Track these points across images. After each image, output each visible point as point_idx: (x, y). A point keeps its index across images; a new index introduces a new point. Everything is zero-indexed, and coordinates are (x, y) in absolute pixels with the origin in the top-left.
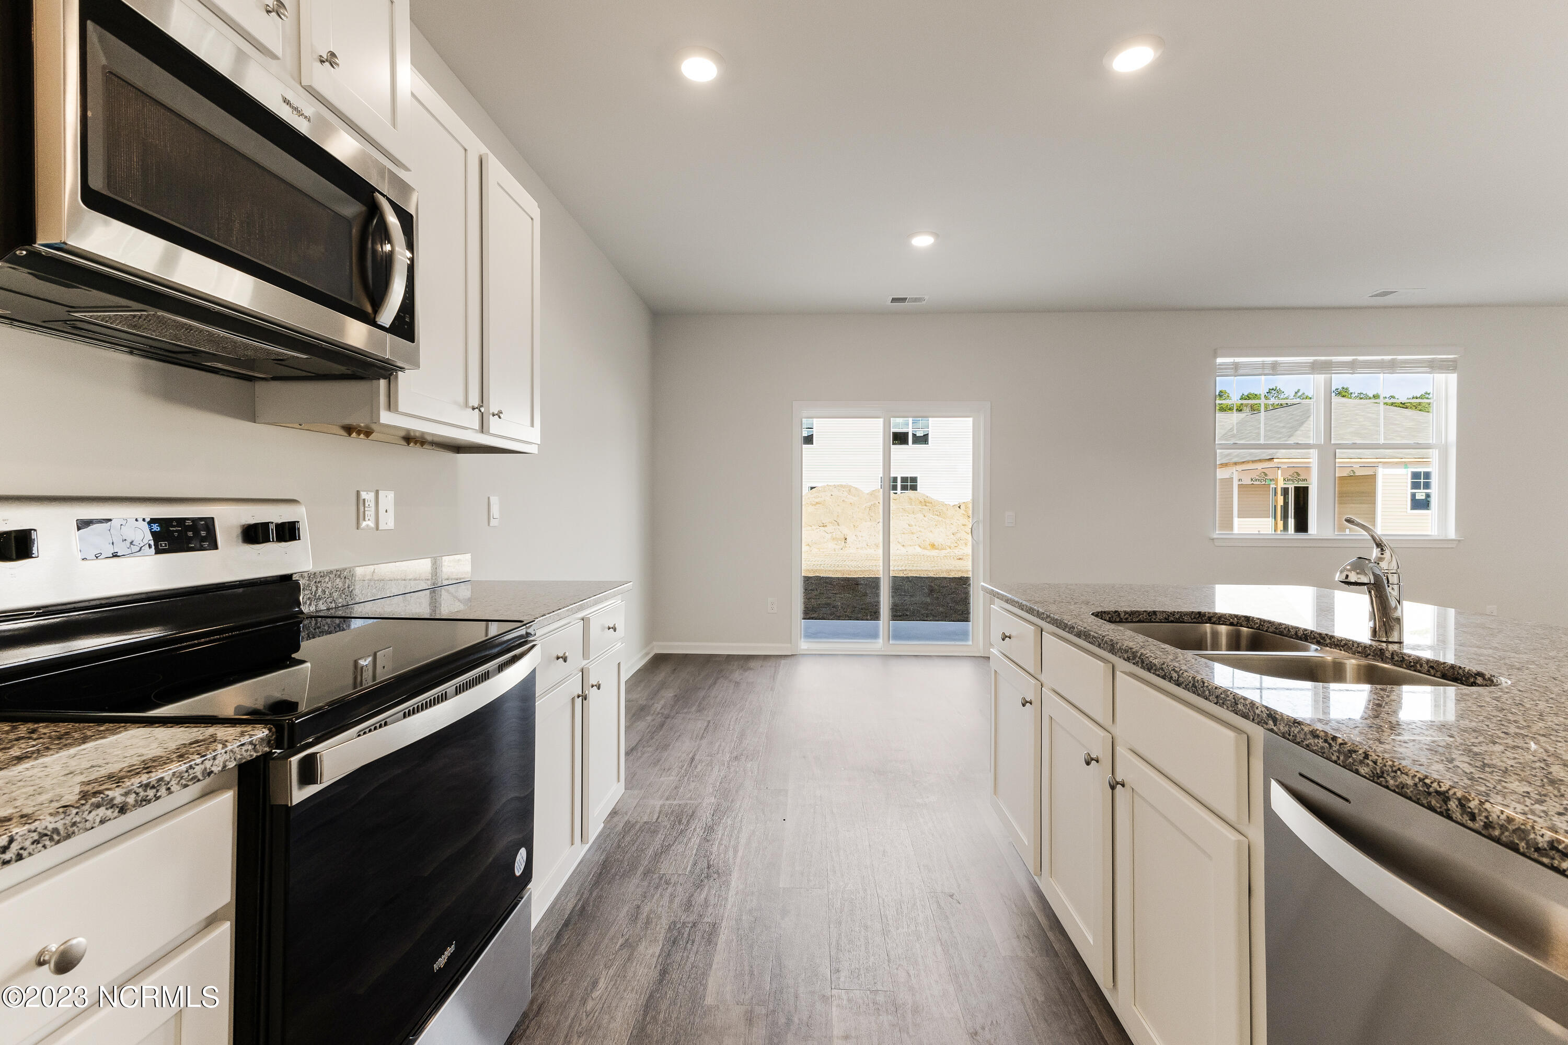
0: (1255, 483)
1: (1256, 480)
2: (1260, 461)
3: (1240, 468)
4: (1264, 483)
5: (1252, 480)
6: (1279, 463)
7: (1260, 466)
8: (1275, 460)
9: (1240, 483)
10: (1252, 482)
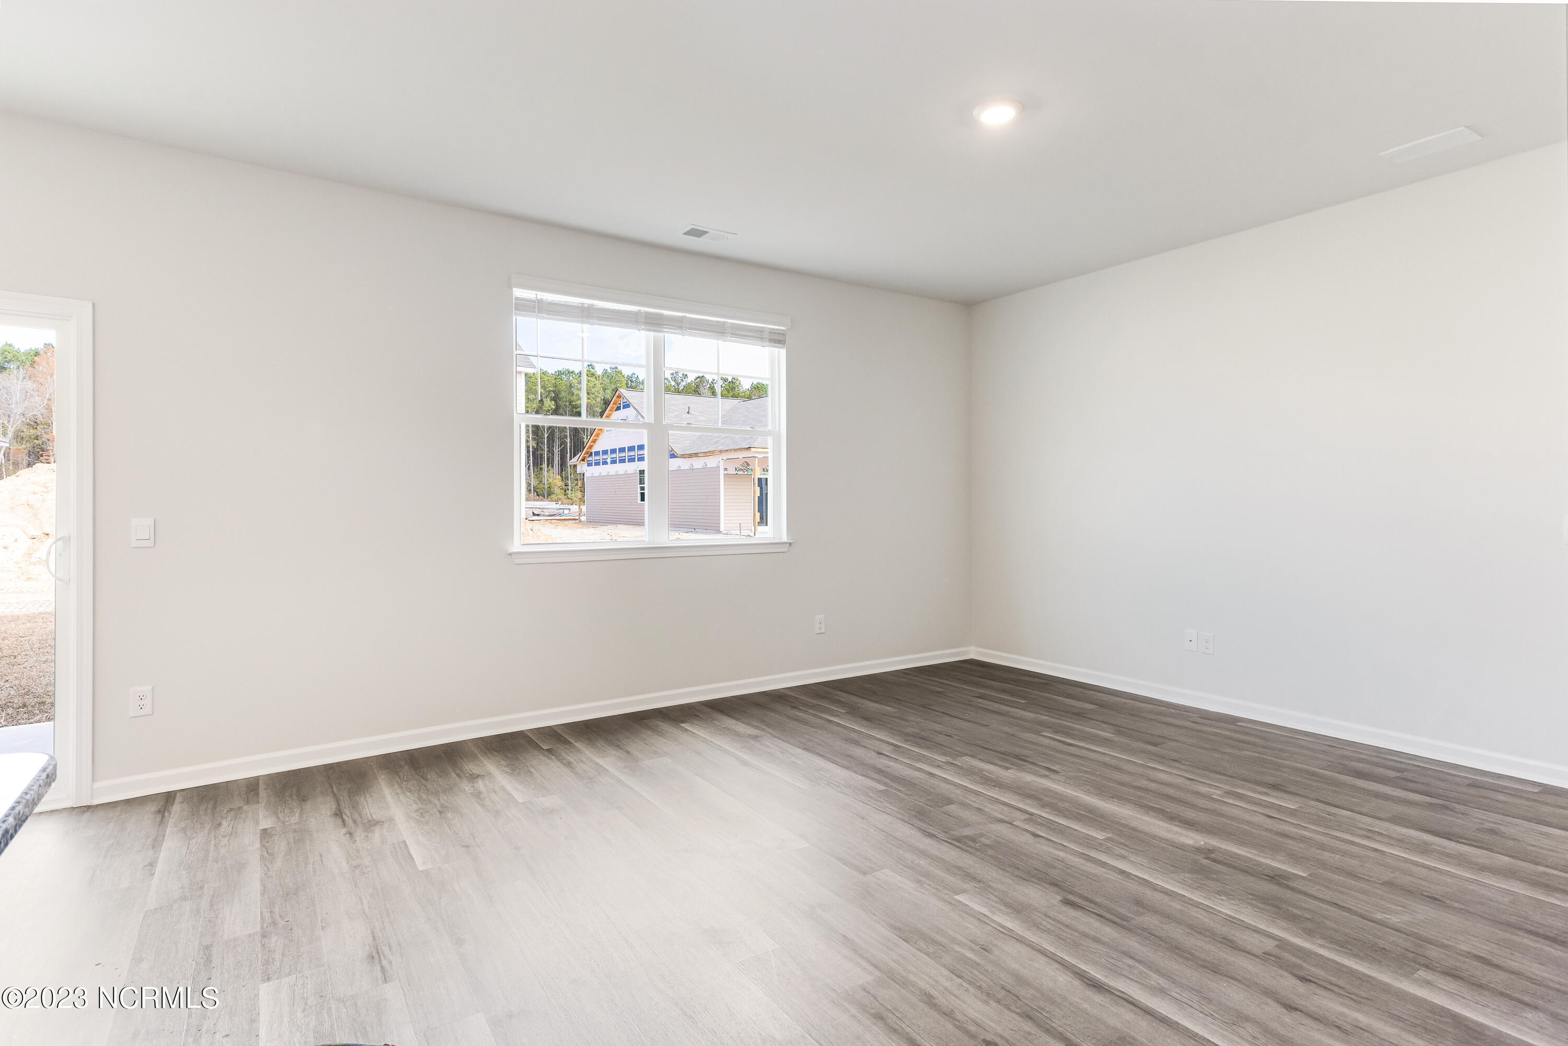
0: (739, 473)
1: (740, 470)
2: (740, 449)
3: (725, 456)
4: (746, 473)
5: (736, 469)
6: (756, 452)
7: (740, 455)
8: (752, 449)
9: (726, 472)
10: (736, 472)
